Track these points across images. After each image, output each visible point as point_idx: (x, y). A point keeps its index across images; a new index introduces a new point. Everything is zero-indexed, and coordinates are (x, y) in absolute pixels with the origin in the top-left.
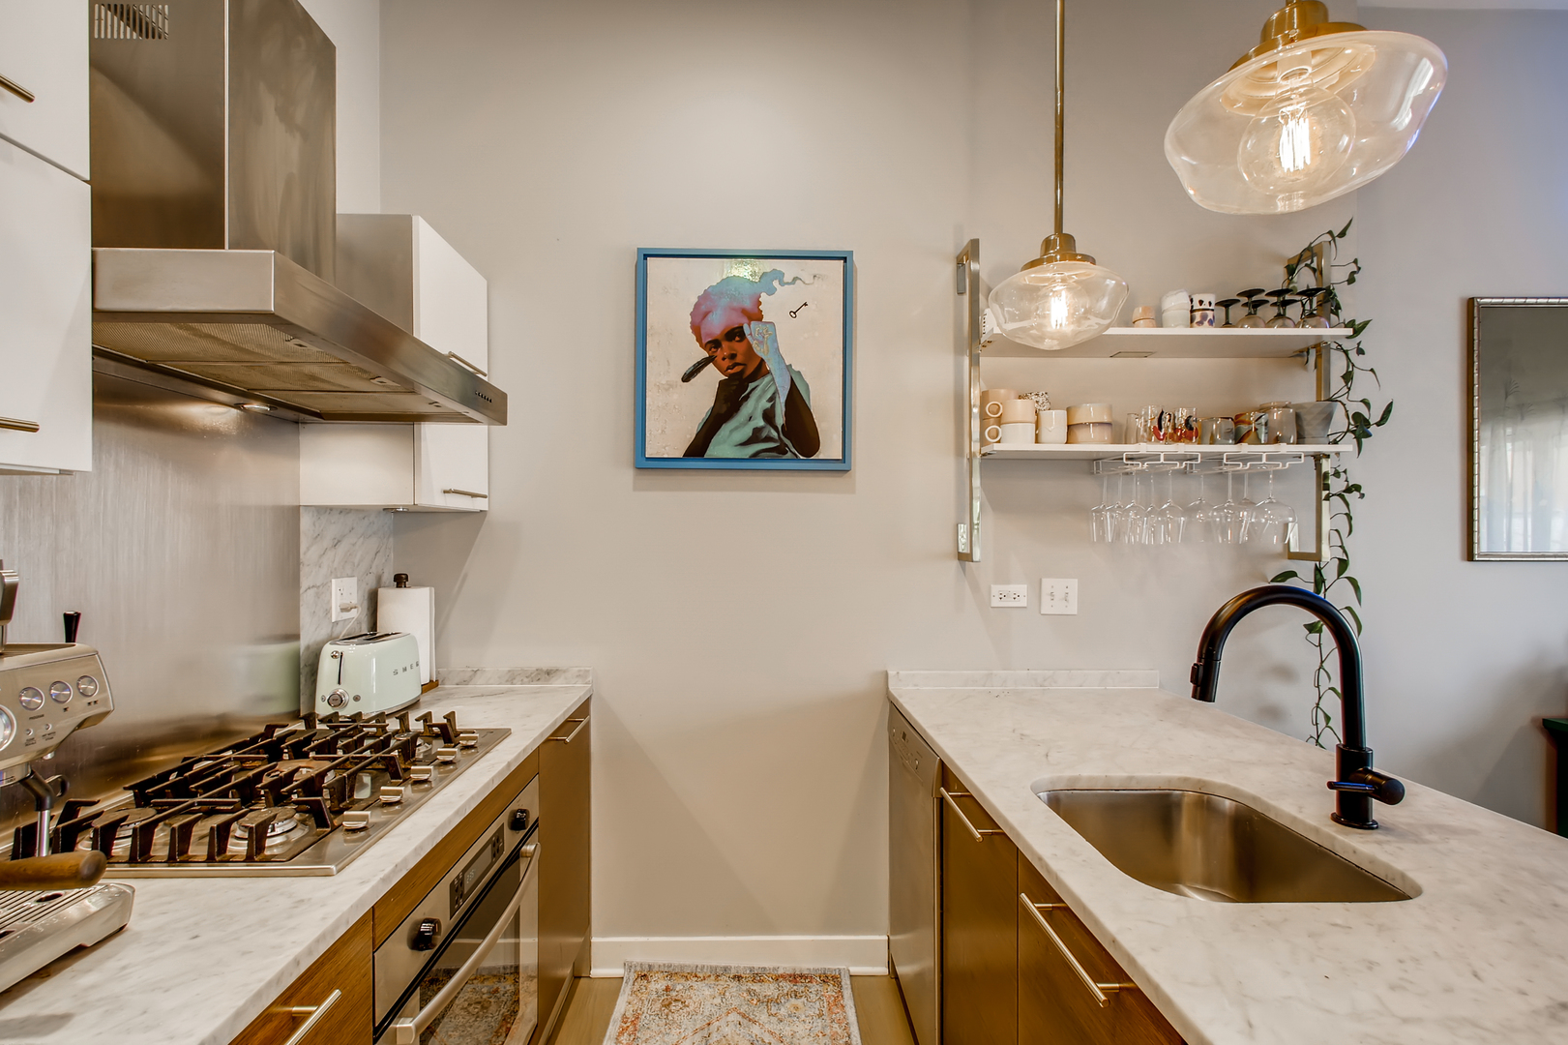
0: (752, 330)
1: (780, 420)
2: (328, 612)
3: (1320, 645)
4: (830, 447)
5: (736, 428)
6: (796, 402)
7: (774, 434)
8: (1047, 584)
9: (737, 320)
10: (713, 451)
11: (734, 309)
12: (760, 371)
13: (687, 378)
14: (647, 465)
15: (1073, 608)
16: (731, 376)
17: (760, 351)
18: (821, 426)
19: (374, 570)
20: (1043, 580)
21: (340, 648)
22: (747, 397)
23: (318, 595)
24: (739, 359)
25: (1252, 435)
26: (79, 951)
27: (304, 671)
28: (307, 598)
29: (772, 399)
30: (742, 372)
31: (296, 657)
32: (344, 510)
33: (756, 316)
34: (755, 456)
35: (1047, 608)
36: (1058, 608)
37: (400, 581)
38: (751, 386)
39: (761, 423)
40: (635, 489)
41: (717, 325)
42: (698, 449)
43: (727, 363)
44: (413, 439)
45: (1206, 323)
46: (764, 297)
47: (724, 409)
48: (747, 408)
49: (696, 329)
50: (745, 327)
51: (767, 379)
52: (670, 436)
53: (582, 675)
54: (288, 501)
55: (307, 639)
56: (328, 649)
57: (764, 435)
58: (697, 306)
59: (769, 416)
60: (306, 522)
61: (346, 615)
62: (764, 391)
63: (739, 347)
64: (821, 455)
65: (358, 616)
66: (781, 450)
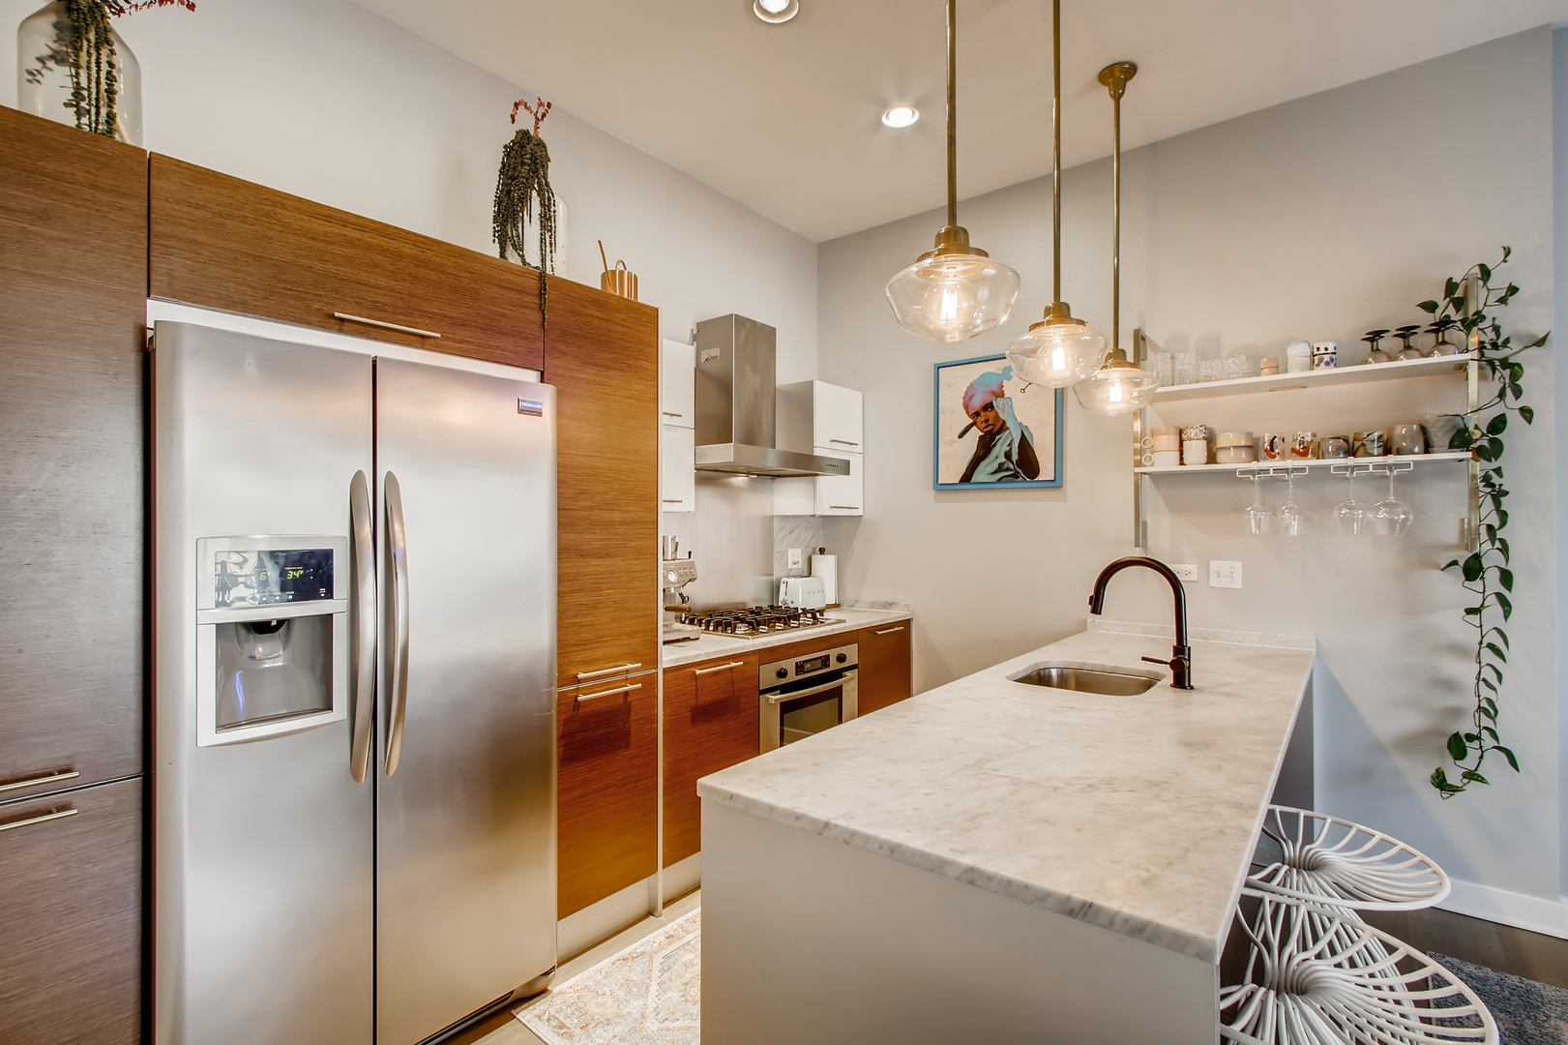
0: (998, 404)
1: (1015, 457)
2: (787, 564)
3: (1481, 626)
4: (1046, 472)
5: (989, 464)
6: (1025, 445)
7: (1011, 466)
8: (1214, 565)
9: (989, 398)
10: (977, 477)
11: (987, 392)
12: (1003, 427)
13: (960, 436)
14: (941, 488)
15: (1238, 584)
16: (986, 433)
17: (1002, 416)
18: (1041, 459)
19: (811, 545)
20: (1211, 562)
21: (787, 580)
22: (995, 444)
23: (782, 556)
24: (990, 422)
25: (1361, 450)
26: (688, 639)
27: (775, 589)
28: (777, 557)
29: (1010, 445)
30: (992, 430)
31: (772, 583)
32: (793, 517)
33: (1000, 394)
34: (1000, 480)
35: (1214, 582)
36: (1225, 583)
37: (822, 551)
38: (998, 437)
39: (1004, 460)
40: (936, 501)
41: (977, 402)
42: (967, 478)
43: (984, 425)
44: (814, 483)
45: (1322, 364)
46: (1005, 382)
47: (982, 452)
48: (995, 452)
49: (966, 407)
50: (994, 402)
51: (1007, 432)
52: (952, 472)
53: (907, 607)
54: (769, 513)
55: (777, 574)
56: (783, 580)
57: (1005, 467)
58: (966, 392)
59: (1008, 455)
60: (776, 522)
61: (795, 566)
62: (1005, 440)
63: (990, 415)
64: (1040, 478)
65: (801, 566)
66: (1015, 476)
